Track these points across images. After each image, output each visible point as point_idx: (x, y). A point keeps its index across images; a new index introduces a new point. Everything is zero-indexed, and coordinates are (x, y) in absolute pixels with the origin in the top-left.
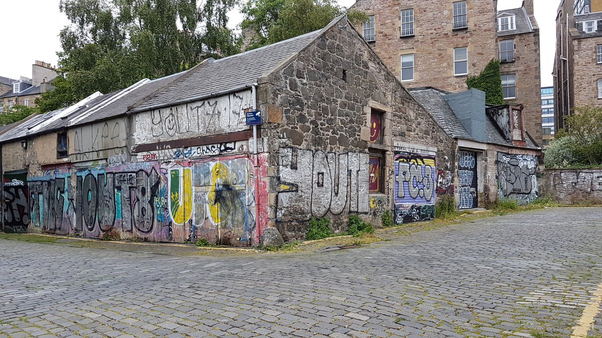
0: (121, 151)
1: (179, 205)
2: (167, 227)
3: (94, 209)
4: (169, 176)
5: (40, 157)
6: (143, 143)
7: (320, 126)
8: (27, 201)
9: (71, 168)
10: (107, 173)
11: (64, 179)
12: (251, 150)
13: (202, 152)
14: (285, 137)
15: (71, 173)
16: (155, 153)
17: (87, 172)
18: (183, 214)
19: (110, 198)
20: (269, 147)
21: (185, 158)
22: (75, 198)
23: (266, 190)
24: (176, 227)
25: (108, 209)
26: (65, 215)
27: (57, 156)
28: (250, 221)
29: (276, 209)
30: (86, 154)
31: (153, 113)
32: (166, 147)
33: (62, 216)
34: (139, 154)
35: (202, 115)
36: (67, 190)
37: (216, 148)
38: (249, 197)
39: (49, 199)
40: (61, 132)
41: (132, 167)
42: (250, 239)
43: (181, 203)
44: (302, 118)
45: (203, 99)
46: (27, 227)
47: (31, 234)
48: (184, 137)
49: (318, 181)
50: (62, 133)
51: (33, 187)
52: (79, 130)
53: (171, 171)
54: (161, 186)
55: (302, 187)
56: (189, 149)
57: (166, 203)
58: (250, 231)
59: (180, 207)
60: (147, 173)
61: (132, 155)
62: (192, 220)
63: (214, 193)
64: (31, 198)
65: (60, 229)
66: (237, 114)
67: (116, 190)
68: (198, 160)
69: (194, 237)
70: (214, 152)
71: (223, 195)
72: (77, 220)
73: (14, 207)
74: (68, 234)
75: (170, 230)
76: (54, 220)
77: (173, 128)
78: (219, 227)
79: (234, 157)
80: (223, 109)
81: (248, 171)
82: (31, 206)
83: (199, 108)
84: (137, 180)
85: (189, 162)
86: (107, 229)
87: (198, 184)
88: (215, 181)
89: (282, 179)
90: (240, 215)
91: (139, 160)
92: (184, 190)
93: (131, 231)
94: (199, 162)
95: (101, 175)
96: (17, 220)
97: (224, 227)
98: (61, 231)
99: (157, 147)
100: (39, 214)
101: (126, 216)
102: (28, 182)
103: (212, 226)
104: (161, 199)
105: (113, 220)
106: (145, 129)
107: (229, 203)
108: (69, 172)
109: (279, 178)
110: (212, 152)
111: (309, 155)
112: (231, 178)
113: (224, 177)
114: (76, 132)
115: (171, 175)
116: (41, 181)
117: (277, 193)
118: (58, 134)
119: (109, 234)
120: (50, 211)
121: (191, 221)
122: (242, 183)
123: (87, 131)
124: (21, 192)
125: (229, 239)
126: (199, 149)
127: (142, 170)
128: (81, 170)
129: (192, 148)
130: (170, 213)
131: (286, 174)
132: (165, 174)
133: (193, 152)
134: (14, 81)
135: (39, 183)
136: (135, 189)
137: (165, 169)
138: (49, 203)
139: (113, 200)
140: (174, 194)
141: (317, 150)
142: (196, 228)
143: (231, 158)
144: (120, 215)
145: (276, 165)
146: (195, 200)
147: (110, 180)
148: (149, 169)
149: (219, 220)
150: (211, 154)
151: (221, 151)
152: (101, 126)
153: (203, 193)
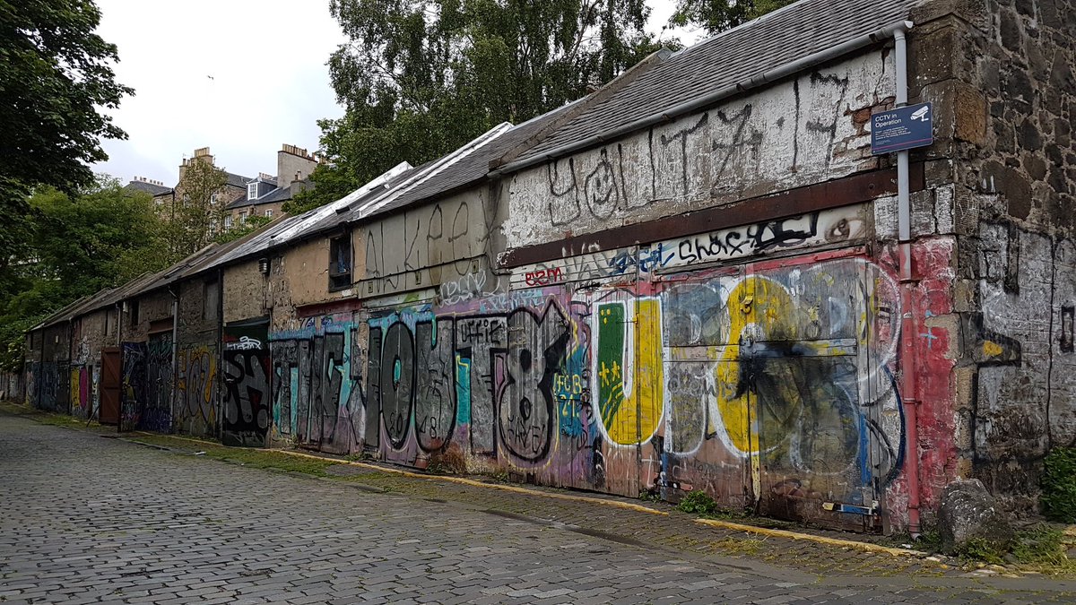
0: (471, 268)
1: (622, 396)
2: (589, 452)
3: (407, 399)
4: (594, 322)
5: (295, 290)
6: (526, 243)
7: (1065, 165)
8: (267, 381)
9: (357, 311)
10: (438, 320)
11: (343, 334)
12: (883, 231)
13: (694, 252)
14: (993, 189)
15: (357, 322)
16: (556, 266)
17: (392, 318)
18: (633, 419)
19: (444, 375)
20: (957, 219)
21: (642, 273)
22: (364, 374)
23: (946, 356)
24: (613, 453)
25: (438, 400)
26: (343, 412)
27: (330, 287)
28: (875, 454)
29: (974, 418)
30: (391, 278)
31: (552, 168)
32: (587, 249)
33: (337, 413)
34: (515, 271)
35: (696, 151)
36: (349, 359)
37: (744, 238)
38: (869, 380)
39: (311, 377)
40: (338, 236)
41: (500, 301)
42: (877, 511)
43: (628, 391)
44: (1028, 137)
45: (702, 109)
46: (265, 435)
47: (272, 450)
48: (641, 217)
49: (1063, 332)
50: (340, 236)
51: (279, 351)
52: (376, 229)
53: (601, 308)
54: (573, 347)
55: (1031, 349)
56: (655, 247)
57: (584, 390)
58: (879, 487)
59: (625, 401)
60: (534, 316)
61: (500, 275)
62: (662, 439)
63: (735, 366)
64: (275, 375)
65: (331, 441)
66: (824, 130)
67: (458, 357)
68: (682, 276)
69: (670, 485)
70: (736, 248)
71: (767, 370)
72: (368, 424)
73: (243, 393)
74: (348, 453)
75: (597, 459)
76: (320, 421)
77: (607, 199)
78: (756, 463)
79: (810, 258)
80: (772, 122)
81: (867, 298)
82: (275, 390)
83: (689, 136)
84: (509, 334)
85: (655, 284)
86: (435, 446)
87: (680, 339)
88: (738, 332)
89: (988, 325)
90: (833, 432)
91: (515, 286)
92: (637, 356)
93: (492, 455)
94: (684, 281)
95: (423, 323)
96: (247, 421)
97: (775, 464)
98: (333, 446)
99: (563, 249)
100: (290, 408)
101: (482, 419)
102: (269, 342)
103: (729, 458)
104: (571, 378)
105: (449, 427)
106: (532, 210)
107: (793, 398)
108: (353, 320)
109: (979, 320)
110: (730, 250)
111: (1043, 247)
112: (798, 319)
113: (771, 320)
114: (370, 234)
115: (601, 318)
116: (295, 339)
117: (974, 367)
118: (332, 240)
119: (440, 459)
120: (312, 403)
121: (658, 440)
122: (842, 334)
123: (393, 229)
124: (255, 363)
125: (792, 502)
126: (686, 246)
127: (522, 309)
128: (379, 314)
129: (664, 244)
130: (598, 415)
131: (996, 308)
132: (582, 316)
133: (665, 255)
134: (250, 179)
135: (291, 344)
136: (504, 355)
137: (584, 304)
138: (310, 385)
139: (451, 381)
140: (609, 366)
141: (1060, 238)
142: (673, 461)
143: (798, 261)
144: (467, 415)
145: (973, 277)
146: (673, 385)
147: (445, 335)
148: (541, 306)
149: (755, 444)
150: (728, 256)
151: (762, 245)
152: (425, 215)
153: (696, 365)
